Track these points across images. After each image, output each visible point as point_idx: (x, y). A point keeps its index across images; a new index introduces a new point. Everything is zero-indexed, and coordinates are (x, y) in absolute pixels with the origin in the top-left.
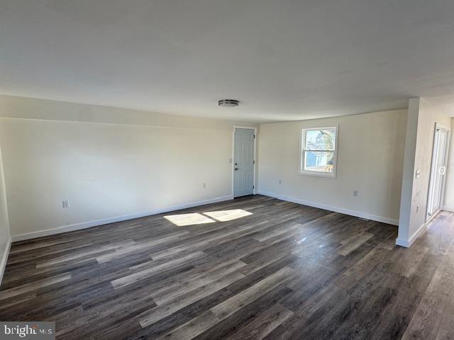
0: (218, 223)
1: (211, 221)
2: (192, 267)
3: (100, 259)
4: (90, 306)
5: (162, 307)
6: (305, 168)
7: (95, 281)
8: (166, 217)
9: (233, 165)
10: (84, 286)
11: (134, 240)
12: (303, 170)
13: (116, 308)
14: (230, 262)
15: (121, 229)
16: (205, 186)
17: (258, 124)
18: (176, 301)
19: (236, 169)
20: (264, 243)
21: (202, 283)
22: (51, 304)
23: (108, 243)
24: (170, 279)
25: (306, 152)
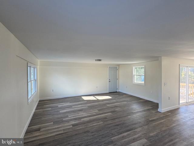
0: (98, 100)
1: (96, 99)
2: (82, 110)
3: (59, 106)
4: (54, 115)
5: (69, 117)
6: (135, 82)
7: (56, 110)
8: (82, 97)
9: (108, 80)
10: (53, 111)
11: (70, 102)
12: (134, 82)
13: (59, 116)
14: (94, 110)
15: (67, 99)
16: (97, 87)
17: (119, 65)
18: (73, 117)
19: (110, 82)
20: (108, 106)
21: (83, 114)
22: (45, 113)
23: (62, 102)
24: (75, 112)
25: (135, 76)
